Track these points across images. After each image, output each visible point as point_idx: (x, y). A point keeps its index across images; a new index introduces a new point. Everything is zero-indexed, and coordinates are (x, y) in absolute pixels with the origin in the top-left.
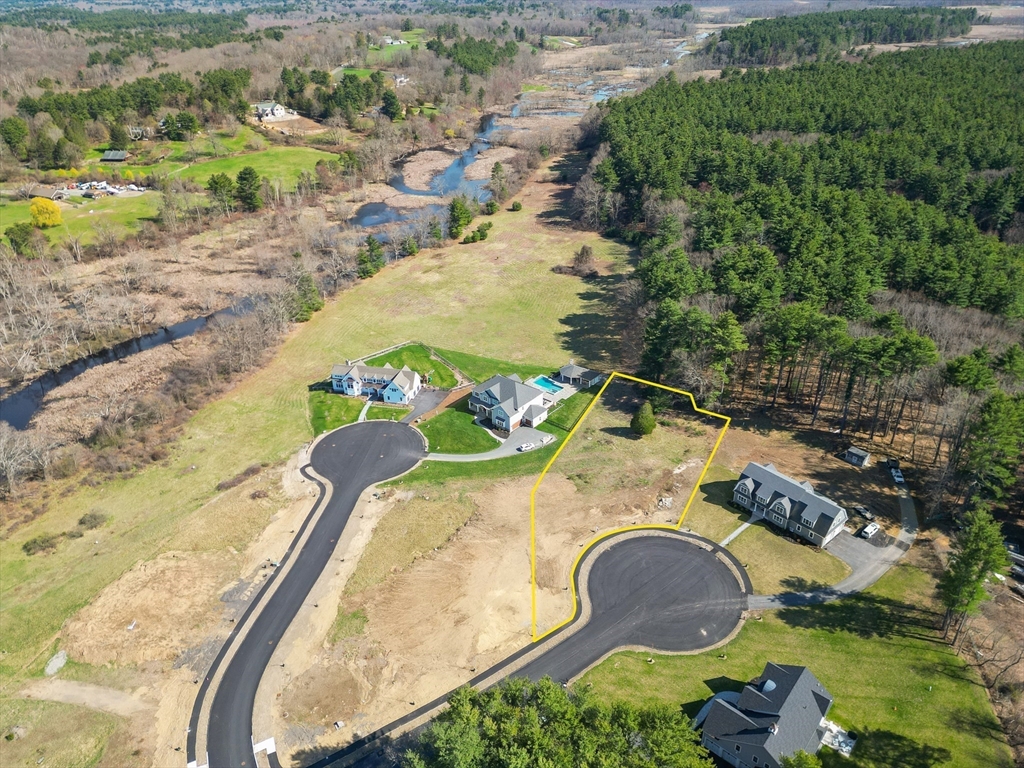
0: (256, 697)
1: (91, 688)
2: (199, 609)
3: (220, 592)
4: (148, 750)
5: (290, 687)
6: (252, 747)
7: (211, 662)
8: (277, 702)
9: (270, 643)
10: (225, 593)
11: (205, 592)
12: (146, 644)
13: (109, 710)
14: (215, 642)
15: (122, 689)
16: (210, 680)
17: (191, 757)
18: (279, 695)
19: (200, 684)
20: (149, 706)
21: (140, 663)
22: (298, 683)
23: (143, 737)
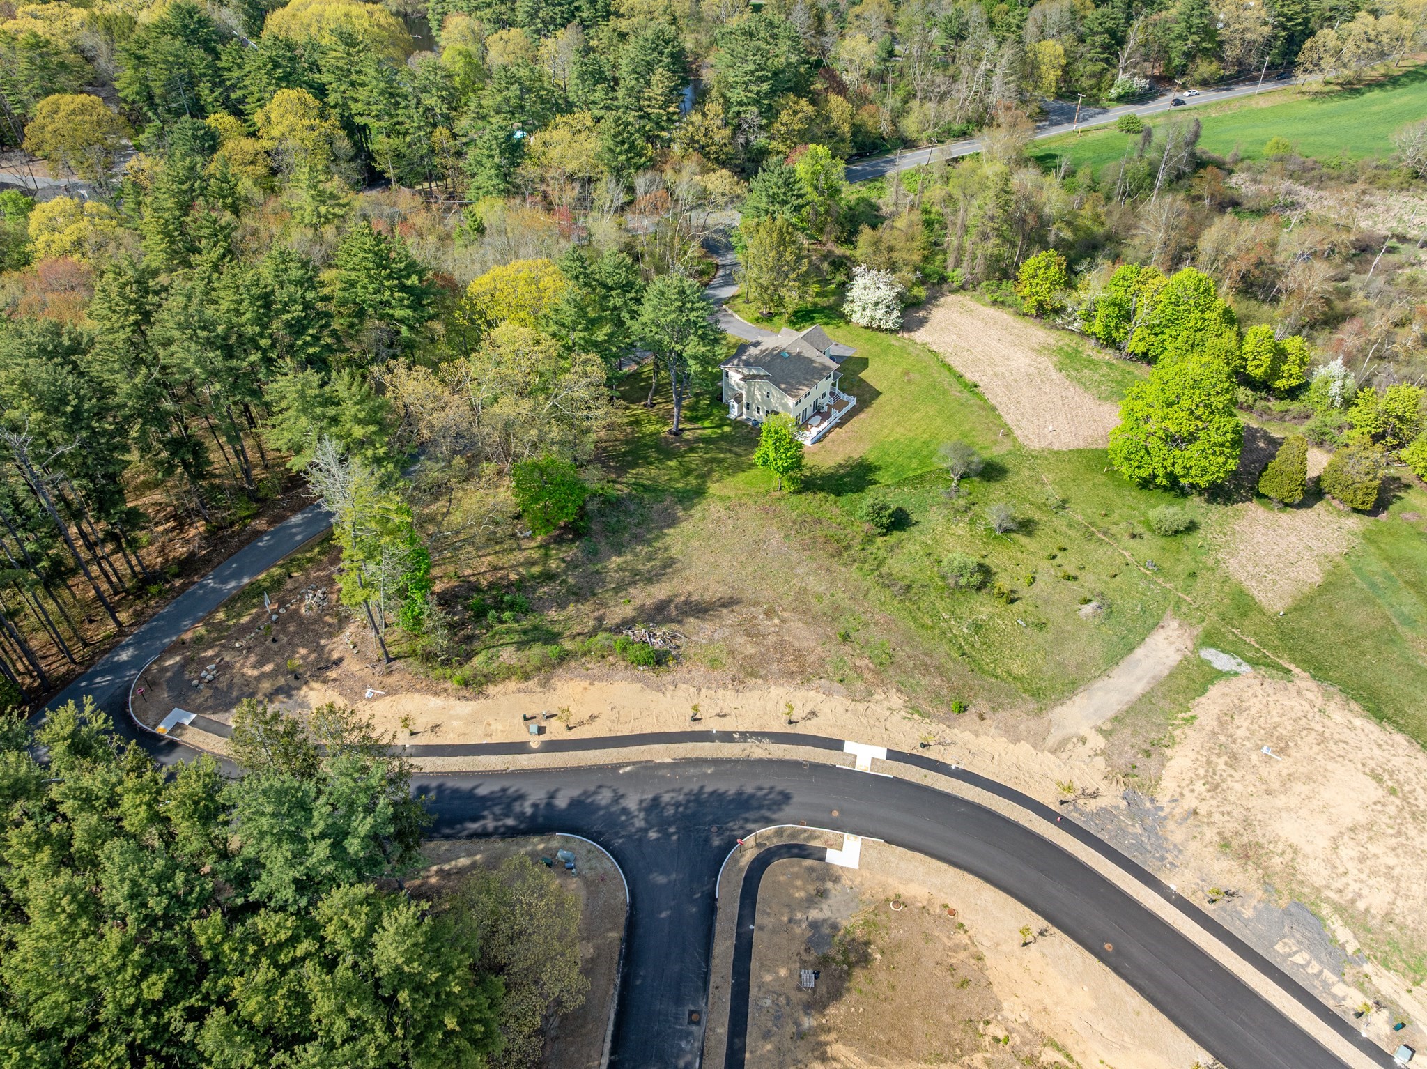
0: (970, 877)
1: (1139, 688)
2: (1276, 860)
3: (1325, 910)
4: (956, 719)
5: (961, 938)
6: (859, 834)
7: (1104, 837)
8: (938, 903)
9: (1107, 946)
10: (1321, 920)
11: (1339, 884)
12: (1209, 762)
13: (1077, 699)
14: (1162, 859)
15: (1117, 719)
16: (1056, 824)
17: (893, 755)
18: (953, 912)
19: (1054, 806)
20: (1051, 741)
21: (1168, 752)
22: (962, 955)
23: (988, 722)
